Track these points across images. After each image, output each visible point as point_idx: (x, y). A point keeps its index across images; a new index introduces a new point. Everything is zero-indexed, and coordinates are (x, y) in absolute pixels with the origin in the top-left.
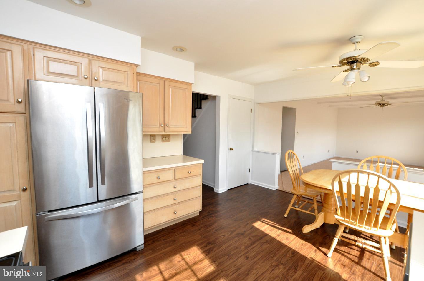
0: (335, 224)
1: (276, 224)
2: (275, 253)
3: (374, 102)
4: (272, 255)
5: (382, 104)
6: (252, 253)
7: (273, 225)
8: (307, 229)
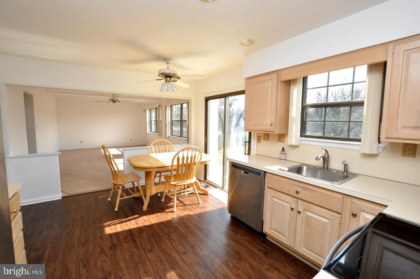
0: (156, 193)
1: (120, 220)
2: (156, 232)
3: (108, 98)
4: (157, 235)
5: (114, 101)
6: (146, 245)
7: (120, 221)
8: (145, 207)
